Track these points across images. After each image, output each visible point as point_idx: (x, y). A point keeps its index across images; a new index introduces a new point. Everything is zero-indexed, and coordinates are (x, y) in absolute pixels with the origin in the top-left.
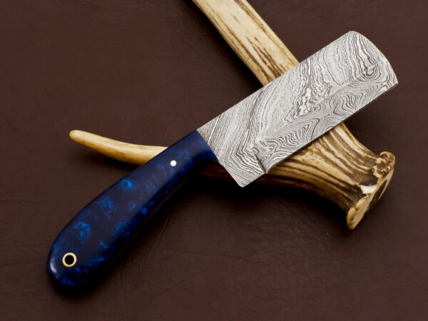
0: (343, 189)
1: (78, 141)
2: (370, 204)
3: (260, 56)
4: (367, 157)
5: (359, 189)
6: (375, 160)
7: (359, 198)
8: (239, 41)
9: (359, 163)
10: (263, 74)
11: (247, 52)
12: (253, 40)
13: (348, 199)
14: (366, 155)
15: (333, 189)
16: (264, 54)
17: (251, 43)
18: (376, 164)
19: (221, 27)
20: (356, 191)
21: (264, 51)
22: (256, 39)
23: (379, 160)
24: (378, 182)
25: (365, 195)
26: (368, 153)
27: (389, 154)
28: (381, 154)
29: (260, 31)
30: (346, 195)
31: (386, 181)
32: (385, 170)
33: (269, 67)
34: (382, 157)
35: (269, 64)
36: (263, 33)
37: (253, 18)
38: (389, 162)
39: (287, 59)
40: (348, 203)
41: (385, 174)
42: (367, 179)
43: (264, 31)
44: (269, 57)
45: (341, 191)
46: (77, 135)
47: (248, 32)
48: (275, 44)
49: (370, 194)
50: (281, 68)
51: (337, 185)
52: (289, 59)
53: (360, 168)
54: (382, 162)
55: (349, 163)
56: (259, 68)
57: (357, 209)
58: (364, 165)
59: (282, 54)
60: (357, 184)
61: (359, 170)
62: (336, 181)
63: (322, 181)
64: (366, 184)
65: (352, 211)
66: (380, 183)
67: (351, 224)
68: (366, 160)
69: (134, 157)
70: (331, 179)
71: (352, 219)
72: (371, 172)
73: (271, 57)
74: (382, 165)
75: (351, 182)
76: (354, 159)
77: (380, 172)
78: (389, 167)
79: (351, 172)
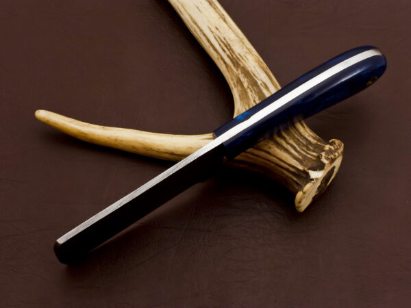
0: (293, 173)
1: (43, 120)
2: (318, 188)
3: (220, 45)
4: (317, 144)
5: (307, 174)
6: (324, 147)
7: (307, 182)
8: (201, 30)
9: (309, 149)
10: (222, 62)
11: (208, 40)
12: (214, 30)
13: (297, 183)
14: (315, 141)
15: (283, 173)
16: (223, 42)
17: (212, 32)
18: (324, 151)
19: (185, 17)
20: (304, 175)
21: (223, 40)
22: (217, 29)
23: (327, 147)
24: (325, 168)
25: (312, 180)
26: (318, 140)
27: (337, 142)
28: (331, 141)
29: (222, 21)
30: (295, 179)
31: (334, 168)
32: (332, 156)
33: (228, 56)
34: (331, 144)
35: (228, 53)
36: (224, 23)
37: (215, 8)
38: (337, 149)
39: (245, 49)
40: (297, 188)
41: (332, 161)
42: (315, 164)
43: (225, 21)
44: (228, 46)
45: (291, 176)
46: (42, 114)
47: (209, 21)
48: (235, 34)
49: (317, 179)
50: (238, 56)
51: (287, 170)
52: (247, 48)
53: (309, 154)
54: (330, 149)
55: (298, 149)
56: (219, 56)
57: (304, 193)
58: (313, 151)
59: (241, 44)
60: (306, 169)
61: (309, 156)
62: (286, 166)
63: (273, 165)
64: (314, 169)
65: (299, 194)
66: (327, 169)
67: (299, 208)
68: (316, 146)
69: (96, 137)
70: (282, 164)
71: (300, 202)
72: (319, 158)
73: (230, 46)
74: (330, 151)
75: (301, 168)
76: (304, 146)
77: (327, 159)
78: (336, 154)
79: (300, 157)
